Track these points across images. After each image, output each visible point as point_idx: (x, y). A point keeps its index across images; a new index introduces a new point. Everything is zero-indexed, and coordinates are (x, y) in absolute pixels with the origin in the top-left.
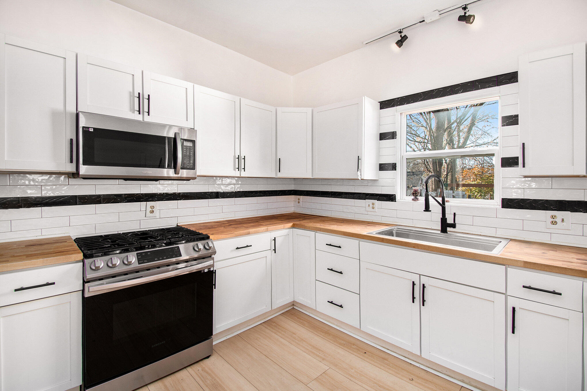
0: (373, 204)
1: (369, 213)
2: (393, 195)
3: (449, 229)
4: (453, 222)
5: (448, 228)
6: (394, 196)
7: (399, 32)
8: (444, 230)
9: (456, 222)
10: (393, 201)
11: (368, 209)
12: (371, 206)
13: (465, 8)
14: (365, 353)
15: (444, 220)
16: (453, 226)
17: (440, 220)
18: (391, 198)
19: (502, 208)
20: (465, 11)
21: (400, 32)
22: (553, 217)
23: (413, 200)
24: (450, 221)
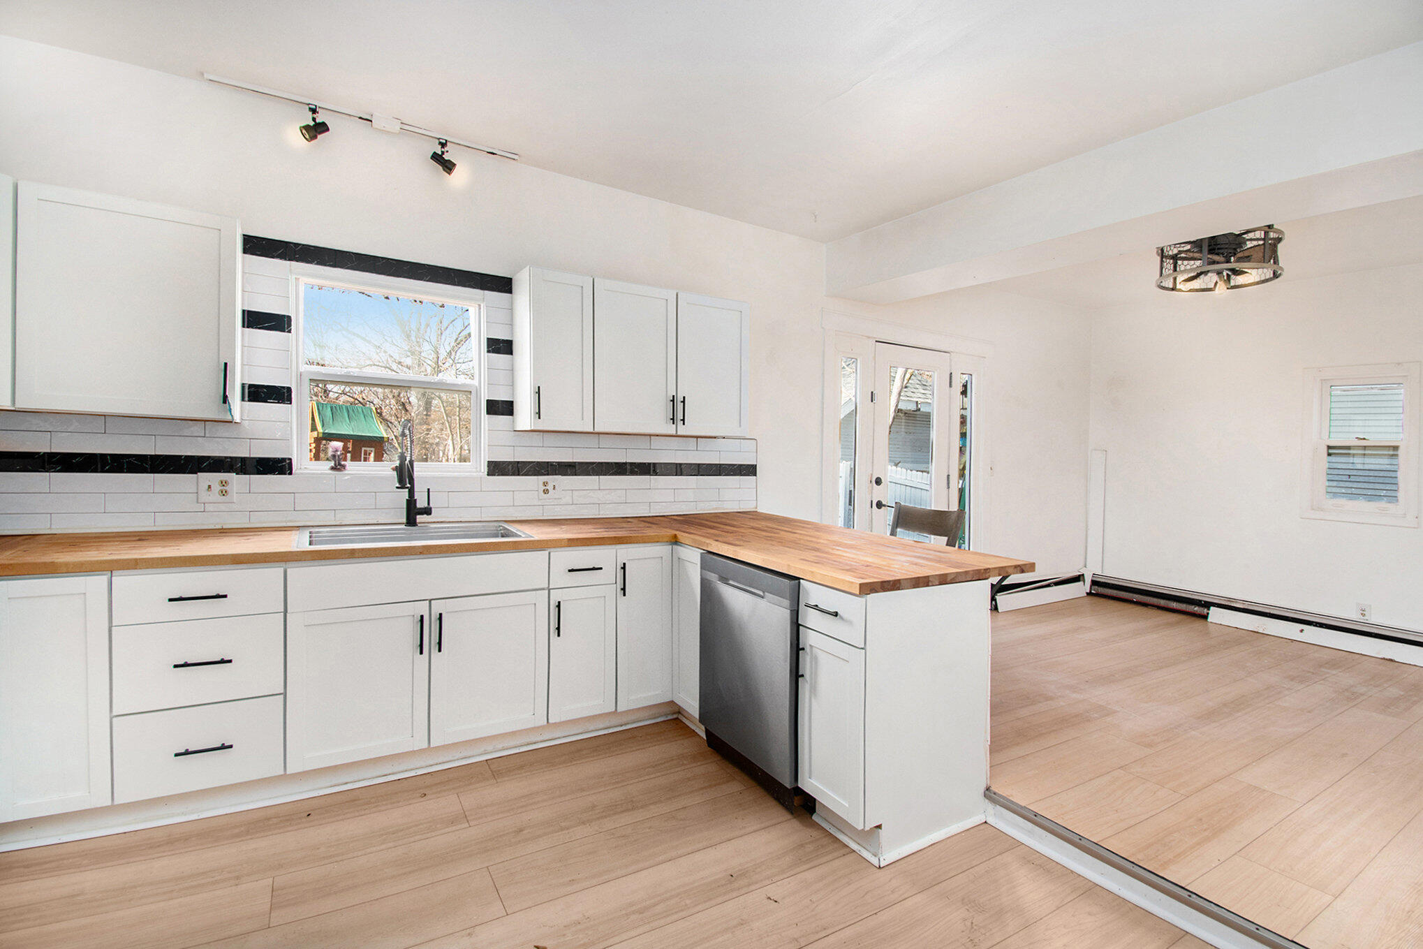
0: (224, 483)
1: (209, 507)
2: (284, 460)
3: (420, 518)
4: (426, 505)
5: (418, 517)
6: (288, 461)
7: (310, 109)
8: (411, 522)
9: (431, 505)
10: (285, 474)
11: (204, 496)
12: (217, 488)
13: (443, 145)
14: (309, 815)
15: (411, 502)
16: (427, 511)
17: (405, 506)
18: (279, 466)
19: (488, 475)
20: (443, 150)
21: (314, 111)
22: (545, 484)
23: (332, 468)
24: (421, 503)
